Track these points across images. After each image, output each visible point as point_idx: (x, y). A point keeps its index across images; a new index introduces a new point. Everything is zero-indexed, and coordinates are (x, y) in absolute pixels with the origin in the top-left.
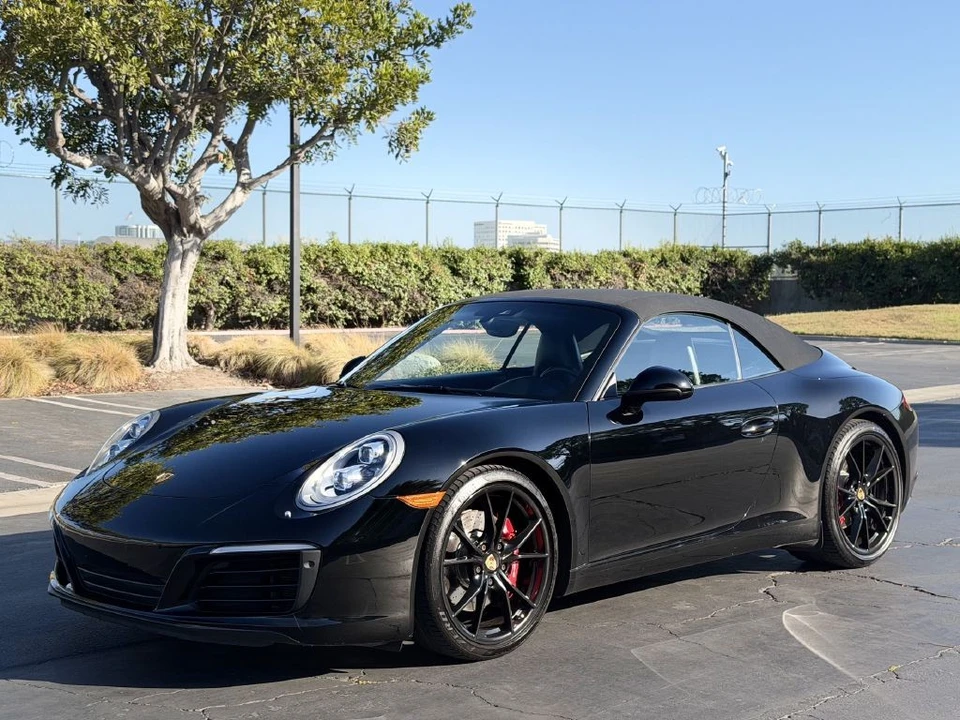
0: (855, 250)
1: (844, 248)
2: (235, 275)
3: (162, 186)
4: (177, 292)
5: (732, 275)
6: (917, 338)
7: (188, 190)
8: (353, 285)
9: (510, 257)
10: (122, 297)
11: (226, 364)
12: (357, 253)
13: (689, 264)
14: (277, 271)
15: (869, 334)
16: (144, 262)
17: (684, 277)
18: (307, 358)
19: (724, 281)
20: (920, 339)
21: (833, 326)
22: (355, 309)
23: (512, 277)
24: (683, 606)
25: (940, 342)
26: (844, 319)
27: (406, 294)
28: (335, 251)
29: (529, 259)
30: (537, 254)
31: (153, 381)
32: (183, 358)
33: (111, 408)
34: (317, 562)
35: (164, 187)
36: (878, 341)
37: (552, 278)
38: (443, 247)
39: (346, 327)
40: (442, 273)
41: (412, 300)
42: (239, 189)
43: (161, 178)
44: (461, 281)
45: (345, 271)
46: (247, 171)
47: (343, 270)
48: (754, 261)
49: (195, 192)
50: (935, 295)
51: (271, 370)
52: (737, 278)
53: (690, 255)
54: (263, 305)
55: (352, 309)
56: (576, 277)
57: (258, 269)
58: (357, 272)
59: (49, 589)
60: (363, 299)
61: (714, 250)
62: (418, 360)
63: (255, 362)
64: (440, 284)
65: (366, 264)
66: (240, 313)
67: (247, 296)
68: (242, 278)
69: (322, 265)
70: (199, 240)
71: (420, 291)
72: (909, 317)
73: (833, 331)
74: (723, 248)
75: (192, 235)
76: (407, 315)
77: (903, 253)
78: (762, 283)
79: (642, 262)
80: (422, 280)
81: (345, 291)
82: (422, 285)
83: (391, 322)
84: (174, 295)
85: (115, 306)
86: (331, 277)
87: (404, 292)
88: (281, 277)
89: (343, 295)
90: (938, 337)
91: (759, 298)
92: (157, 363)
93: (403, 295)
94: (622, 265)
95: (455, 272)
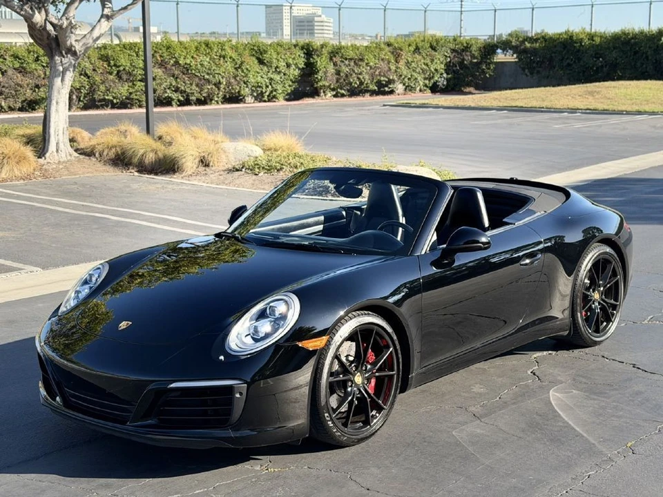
0: (558, 39)
1: (551, 38)
2: (91, 67)
3: (44, 17)
4: (59, 100)
5: (468, 58)
6: (604, 110)
7: (65, 22)
8: (184, 74)
9: (302, 48)
10: (3, 87)
11: (100, 155)
12: (185, 48)
13: (435, 50)
14: (124, 64)
15: (570, 107)
16: (20, 59)
17: (432, 61)
19: (461, 63)
20: (606, 110)
21: (544, 101)
22: (185, 92)
23: (305, 64)
24: (478, 389)
25: (620, 113)
26: (552, 95)
27: (224, 79)
28: (168, 48)
29: (317, 50)
30: (322, 46)
31: (46, 170)
32: (67, 152)
33: (18, 197)
34: (245, 392)
35: (46, 20)
36: (576, 113)
37: (334, 64)
38: (250, 42)
39: (179, 106)
40: (252, 63)
41: (229, 84)
42: (103, 19)
43: (43, 12)
44: (265, 68)
45: (177, 63)
46: (109, 5)
47: (175, 62)
48: (484, 47)
49: (71, 23)
50: (616, 72)
51: (135, 160)
52: (471, 61)
53: (437, 44)
54: (115, 91)
55: (182, 92)
56: (352, 64)
57: (109, 63)
58: (186, 63)
60: (191, 84)
61: (455, 40)
62: (245, 149)
63: (123, 153)
64: (249, 71)
65: (192, 57)
67: (102, 83)
68: (97, 69)
69: (159, 58)
70: (74, 60)
71: (235, 77)
72: (598, 93)
73: (544, 104)
74: (461, 36)
75: (69, 56)
76: (225, 96)
77: (593, 41)
78: (489, 64)
79: (402, 50)
80: (236, 68)
81: (177, 78)
82: (236, 73)
83: (213, 102)
86: (166, 68)
87: (222, 78)
88: (127, 68)
89: (176, 81)
90: (620, 109)
91: (487, 75)
92: (47, 155)
93: (221, 80)
94: (386, 53)
95: (261, 62)
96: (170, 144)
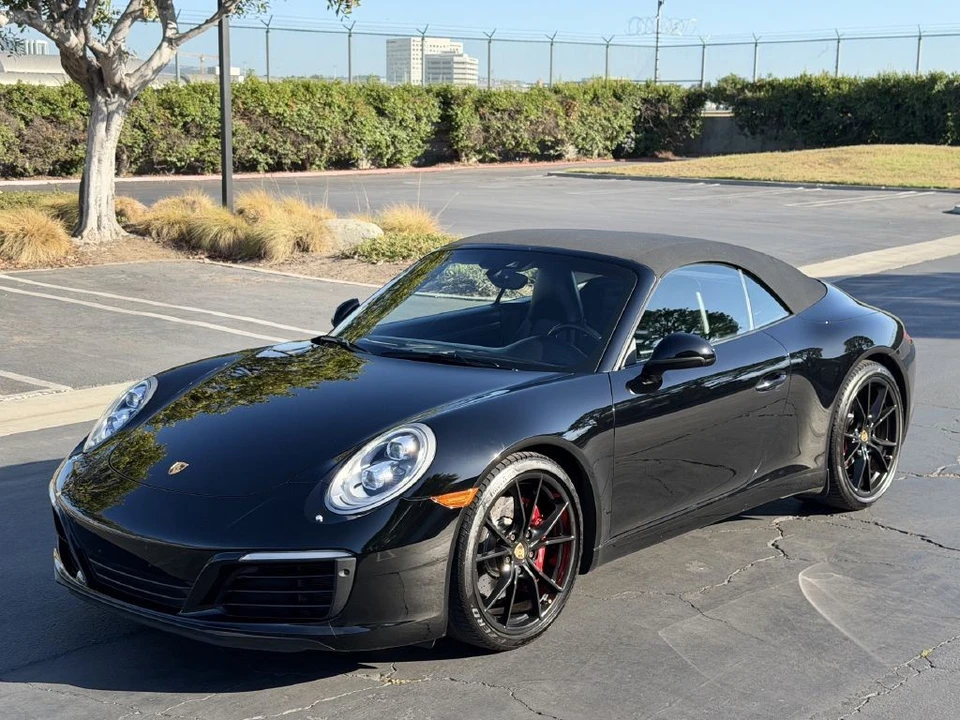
0: (791, 86)
1: (780, 84)
2: (148, 117)
3: (83, 42)
4: (103, 158)
5: (665, 112)
6: (855, 184)
7: (112, 49)
8: (274, 127)
9: (438, 95)
10: (28, 142)
11: (158, 235)
12: (278, 92)
13: (620, 100)
14: (193, 113)
15: (807, 179)
16: (51, 104)
17: (616, 115)
18: (243, 228)
19: (656, 118)
20: (858, 184)
21: (770, 170)
22: (276, 152)
23: (440, 117)
24: (696, 567)
25: (877, 188)
26: (781, 162)
27: (330, 136)
28: (254, 91)
29: (458, 97)
30: (465, 92)
31: (83, 254)
32: (111, 226)
33: (43, 290)
34: (352, 570)
35: (86, 44)
36: (815, 187)
37: (481, 118)
38: (367, 86)
39: (266, 171)
40: (368, 114)
41: (336, 142)
42: (165, 44)
43: (82, 34)
44: (387, 121)
45: (265, 113)
46: (174, 25)
47: (262, 111)
48: (687, 97)
49: (119, 49)
50: (871, 133)
51: (206, 242)
52: (670, 115)
53: (623, 91)
54: (181, 150)
55: (273, 153)
56: (506, 117)
57: (173, 111)
58: (277, 113)
59: (56, 577)
60: (285, 142)
61: (648, 86)
62: (359, 228)
63: (189, 232)
64: (365, 125)
65: (287, 105)
66: (155, 158)
67: (163, 139)
68: (157, 121)
69: (241, 106)
70: (124, 101)
71: (345, 133)
72: (846, 160)
73: (771, 175)
74: (656, 82)
75: (117, 96)
76: (331, 158)
77: (839, 89)
78: (695, 119)
79: (574, 99)
80: (346, 121)
81: (265, 133)
82: (346, 127)
83: (314, 166)
84: (100, 161)
85: (21, 151)
86: (250, 119)
87: (328, 134)
88: (198, 119)
89: (264, 137)
90: (877, 182)
91: (691, 135)
92: (85, 233)
93: (326, 138)
94: (553, 103)
95: (381, 112)
96: (255, 220)
